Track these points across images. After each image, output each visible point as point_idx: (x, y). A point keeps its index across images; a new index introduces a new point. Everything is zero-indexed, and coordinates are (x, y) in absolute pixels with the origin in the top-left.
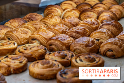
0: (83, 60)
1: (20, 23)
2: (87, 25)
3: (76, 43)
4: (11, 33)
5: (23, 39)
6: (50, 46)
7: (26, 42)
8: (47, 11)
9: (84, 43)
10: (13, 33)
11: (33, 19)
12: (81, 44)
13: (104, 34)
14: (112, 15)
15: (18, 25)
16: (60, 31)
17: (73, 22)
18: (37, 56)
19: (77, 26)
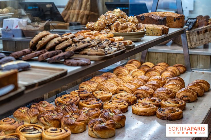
0: (170, 102)
1: (102, 80)
2: (157, 80)
3: (158, 91)
4: (102, 86)
5: (112, 91)
6: (137, 95)
7: (114, 93)
8: (117, 72)
9: (164, 92)
10: (104, 86)
11: (110, 77)
12: (163, 92)
13: (176, 86)
14: (171, 73)
15: (102, 81)
16: (138, 85)
17: (144, 78)
18: (132, 101)
19: (148, 81)
